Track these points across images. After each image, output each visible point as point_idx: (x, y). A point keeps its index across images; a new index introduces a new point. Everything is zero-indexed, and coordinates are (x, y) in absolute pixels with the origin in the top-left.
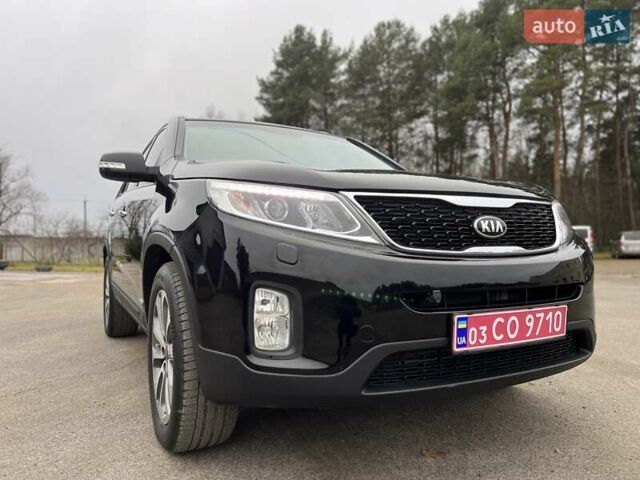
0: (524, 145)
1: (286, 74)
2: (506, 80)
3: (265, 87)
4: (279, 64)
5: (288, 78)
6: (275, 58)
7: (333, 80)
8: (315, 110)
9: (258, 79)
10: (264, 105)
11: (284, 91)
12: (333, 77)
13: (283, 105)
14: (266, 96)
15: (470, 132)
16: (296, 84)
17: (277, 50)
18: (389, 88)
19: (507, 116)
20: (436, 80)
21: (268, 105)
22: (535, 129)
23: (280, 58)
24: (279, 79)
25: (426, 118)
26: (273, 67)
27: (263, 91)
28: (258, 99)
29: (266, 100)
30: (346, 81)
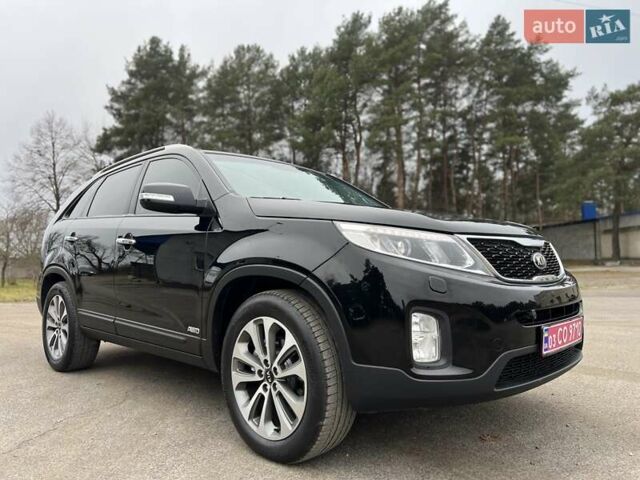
0: (369, 172)
1: (140, 85)
2: (358, 114)
3: (117, 97)
4: (132, 74)
5: (142, 89)
6: (127, 67)
7: (190, 96)
8: (171, 124)
9: (108, 88)
10: (114, 115)
11: (137, 102)
12: (192, 93)
13: (136, 117)
14: (116, 106)
15: (325, 159)
16: (152, 97)
17: (131, 60)
18: (249, 110)
19: (358, 145)
20: (293, 107)
21: (118, 115)
22: (380, 158)
23: (133, 68)
24: (130, 90)
25: (283, 142)
26: (126, 77)
27: (112, 100)
28: (107, 107)
29: (116, 110)
30: (204, 98)
